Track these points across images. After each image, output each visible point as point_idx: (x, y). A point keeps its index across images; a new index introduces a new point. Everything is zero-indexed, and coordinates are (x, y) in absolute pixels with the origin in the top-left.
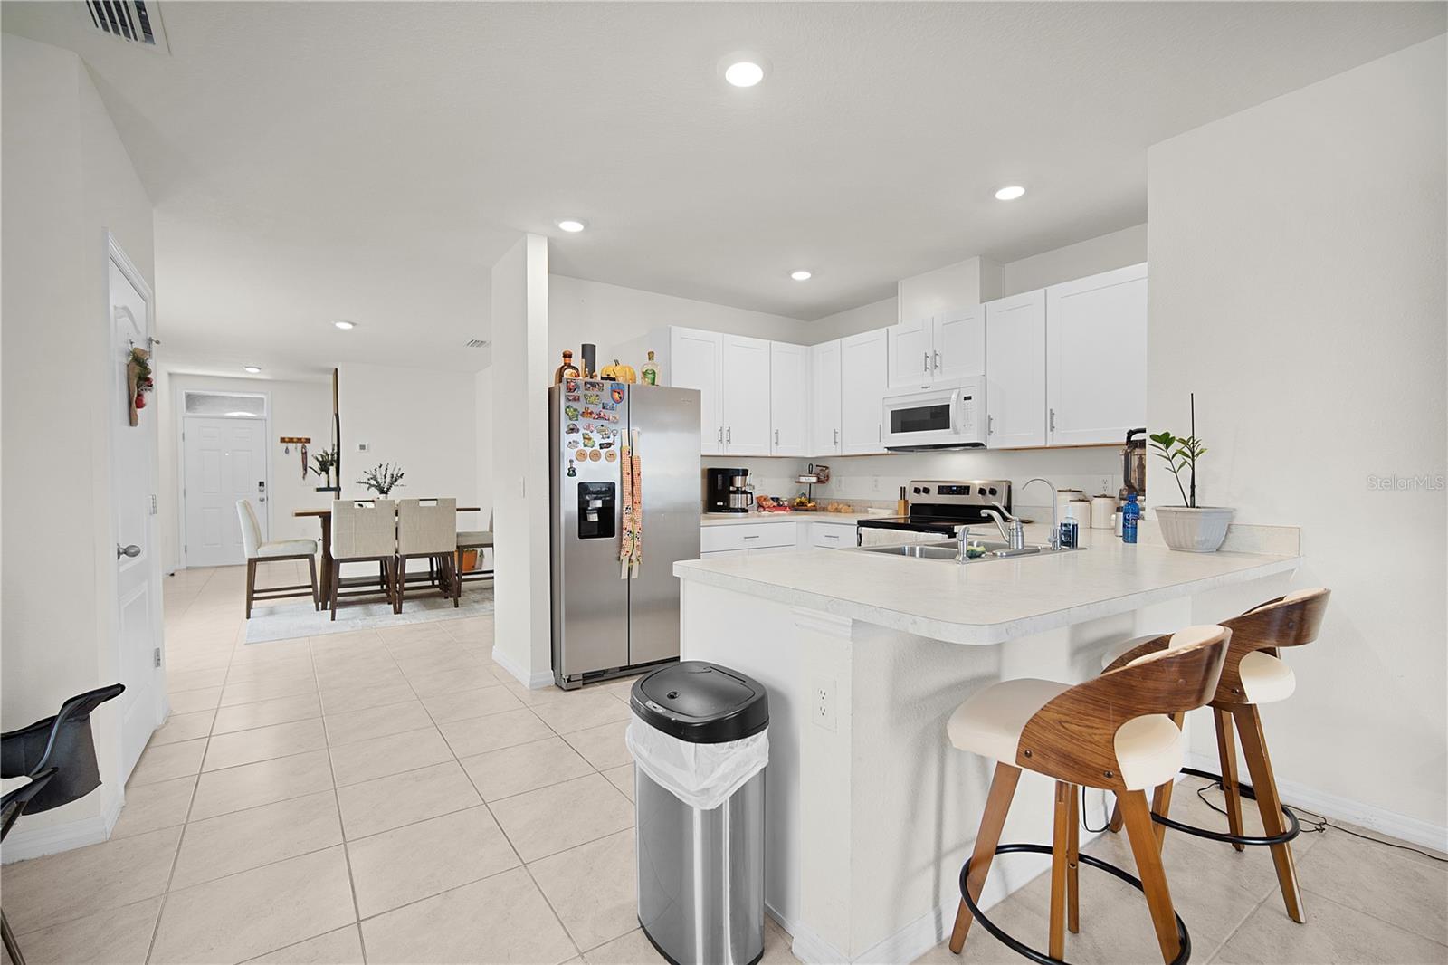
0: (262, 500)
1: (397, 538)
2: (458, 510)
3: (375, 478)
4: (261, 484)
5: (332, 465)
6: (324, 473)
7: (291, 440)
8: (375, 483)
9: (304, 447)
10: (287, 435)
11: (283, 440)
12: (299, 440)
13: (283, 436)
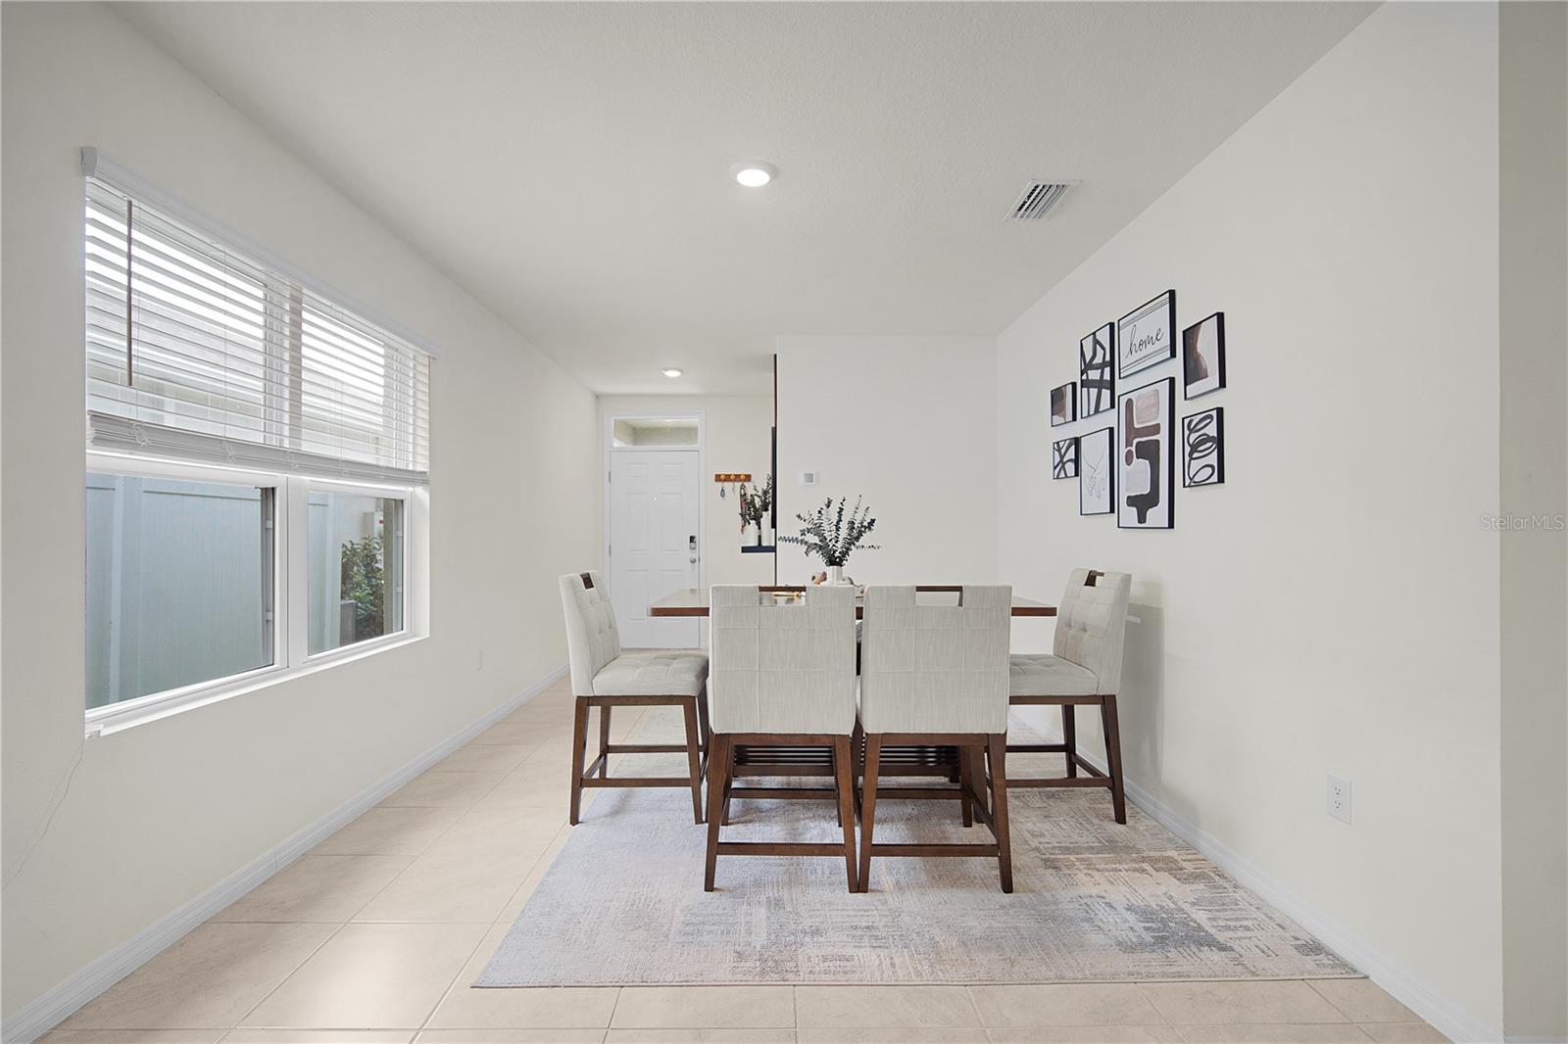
0: (693, 562)
1: (858, 673)
2: (1017, 612)
3: (817, 530)
4: (692, 539)
5: (767, 510)
6: (753, 522)
7: (728, 478)
8: (816, 540)
9: (743, 487)
10: (723, 472)
11: (718, 478)
12: (737, 478)
13: (718, 473)
